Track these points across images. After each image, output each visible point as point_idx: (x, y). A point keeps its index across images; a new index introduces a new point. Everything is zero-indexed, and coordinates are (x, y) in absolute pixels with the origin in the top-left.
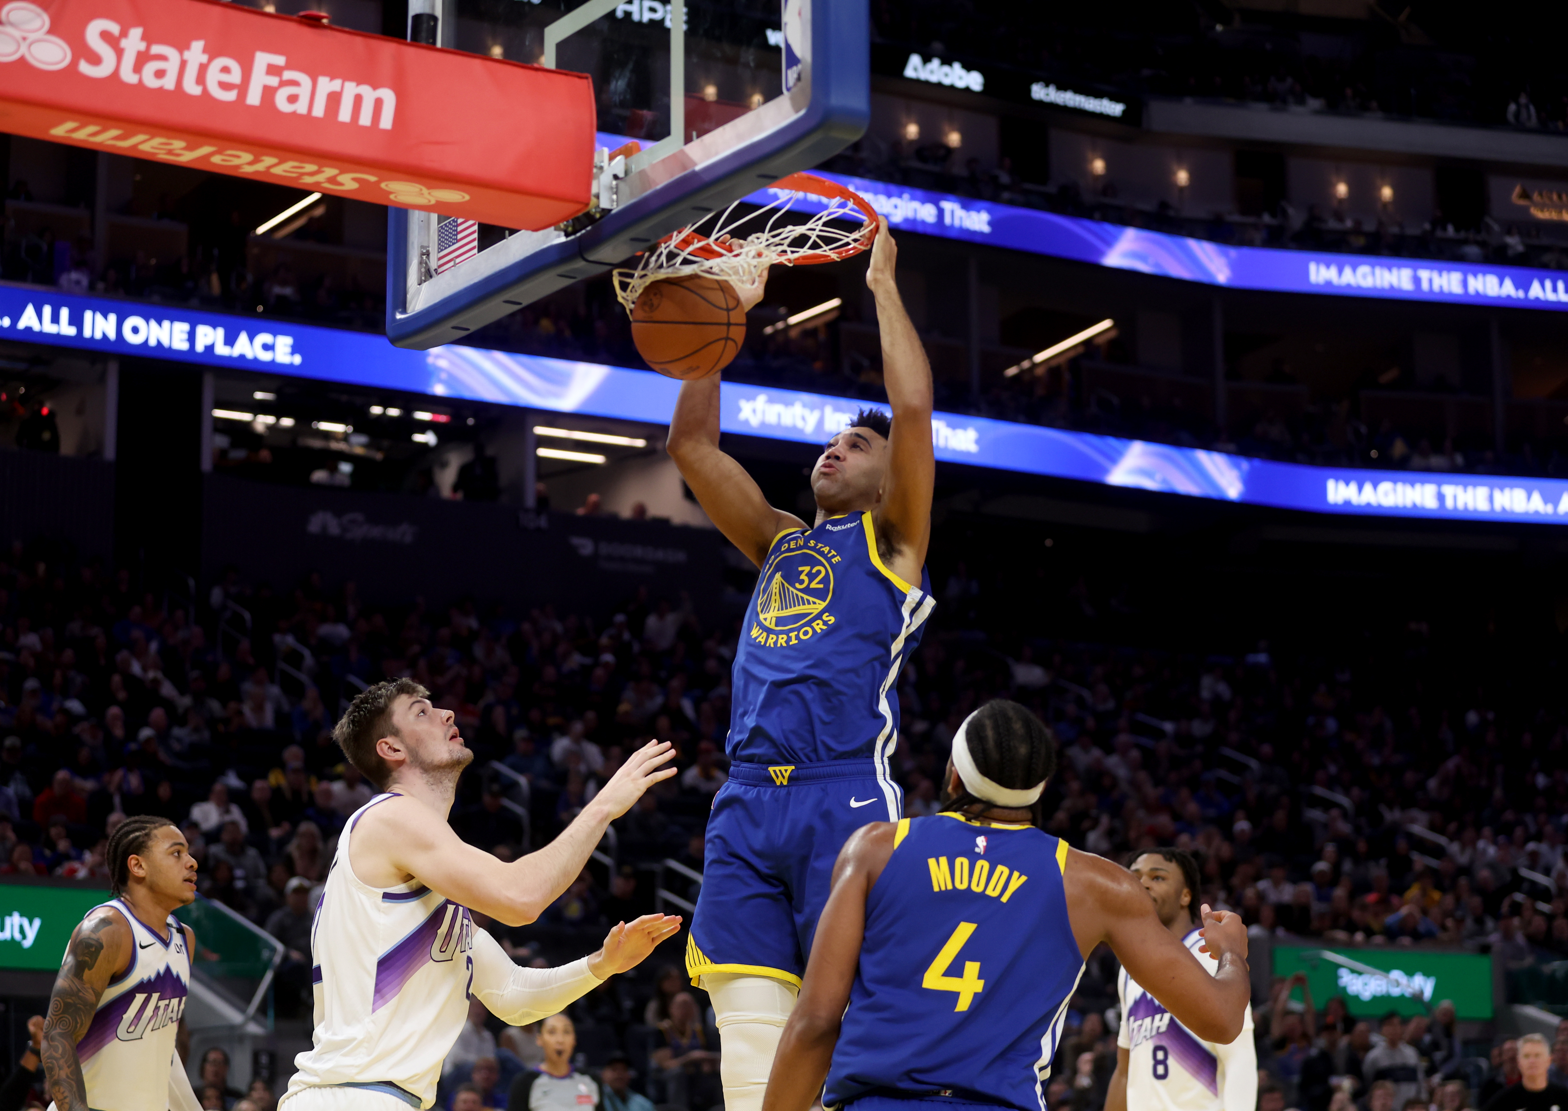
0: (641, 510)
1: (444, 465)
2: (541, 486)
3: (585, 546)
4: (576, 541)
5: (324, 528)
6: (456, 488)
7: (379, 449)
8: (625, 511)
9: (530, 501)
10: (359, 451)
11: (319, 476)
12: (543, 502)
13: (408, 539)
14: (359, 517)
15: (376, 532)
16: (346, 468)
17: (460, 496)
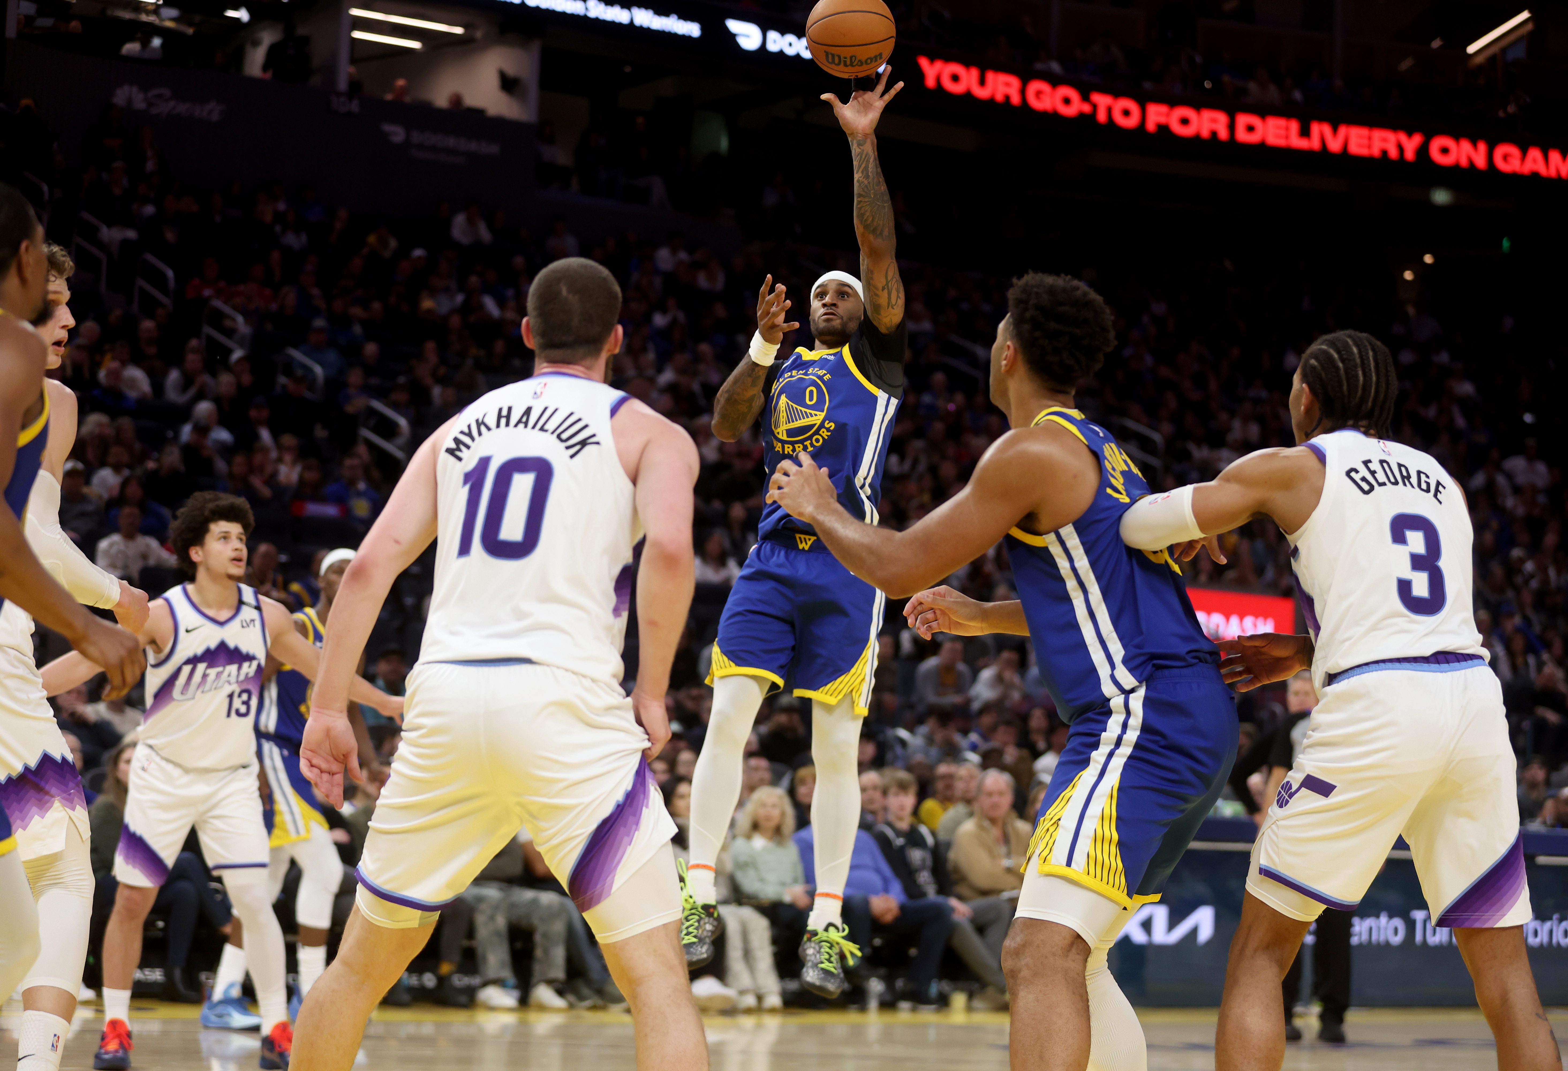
0: (457, 100)
1: (256, 43)
2: (352, 69)
3: (397, 133)
4: (388, 128)
5: (130, 101)
6: (265, 68)
7: (190, 24)
8: (441, 99)
9: (342, 85)
10: (169, 24)
11: (131, 48)
12: (355, 87)
13: (215, 117)
14: (166, 92)
15: (182, 108)
16: (157, 42)
17: (269, 75)
